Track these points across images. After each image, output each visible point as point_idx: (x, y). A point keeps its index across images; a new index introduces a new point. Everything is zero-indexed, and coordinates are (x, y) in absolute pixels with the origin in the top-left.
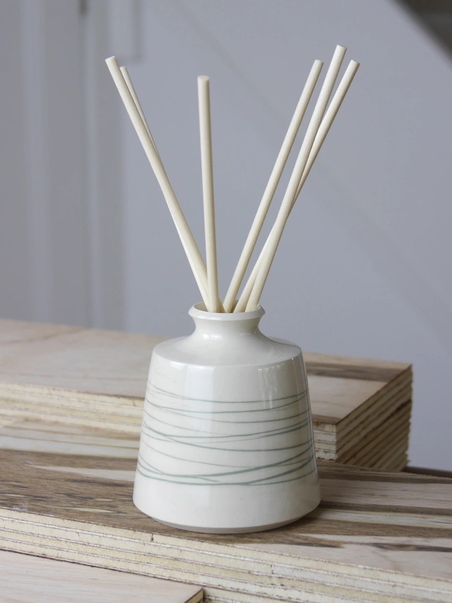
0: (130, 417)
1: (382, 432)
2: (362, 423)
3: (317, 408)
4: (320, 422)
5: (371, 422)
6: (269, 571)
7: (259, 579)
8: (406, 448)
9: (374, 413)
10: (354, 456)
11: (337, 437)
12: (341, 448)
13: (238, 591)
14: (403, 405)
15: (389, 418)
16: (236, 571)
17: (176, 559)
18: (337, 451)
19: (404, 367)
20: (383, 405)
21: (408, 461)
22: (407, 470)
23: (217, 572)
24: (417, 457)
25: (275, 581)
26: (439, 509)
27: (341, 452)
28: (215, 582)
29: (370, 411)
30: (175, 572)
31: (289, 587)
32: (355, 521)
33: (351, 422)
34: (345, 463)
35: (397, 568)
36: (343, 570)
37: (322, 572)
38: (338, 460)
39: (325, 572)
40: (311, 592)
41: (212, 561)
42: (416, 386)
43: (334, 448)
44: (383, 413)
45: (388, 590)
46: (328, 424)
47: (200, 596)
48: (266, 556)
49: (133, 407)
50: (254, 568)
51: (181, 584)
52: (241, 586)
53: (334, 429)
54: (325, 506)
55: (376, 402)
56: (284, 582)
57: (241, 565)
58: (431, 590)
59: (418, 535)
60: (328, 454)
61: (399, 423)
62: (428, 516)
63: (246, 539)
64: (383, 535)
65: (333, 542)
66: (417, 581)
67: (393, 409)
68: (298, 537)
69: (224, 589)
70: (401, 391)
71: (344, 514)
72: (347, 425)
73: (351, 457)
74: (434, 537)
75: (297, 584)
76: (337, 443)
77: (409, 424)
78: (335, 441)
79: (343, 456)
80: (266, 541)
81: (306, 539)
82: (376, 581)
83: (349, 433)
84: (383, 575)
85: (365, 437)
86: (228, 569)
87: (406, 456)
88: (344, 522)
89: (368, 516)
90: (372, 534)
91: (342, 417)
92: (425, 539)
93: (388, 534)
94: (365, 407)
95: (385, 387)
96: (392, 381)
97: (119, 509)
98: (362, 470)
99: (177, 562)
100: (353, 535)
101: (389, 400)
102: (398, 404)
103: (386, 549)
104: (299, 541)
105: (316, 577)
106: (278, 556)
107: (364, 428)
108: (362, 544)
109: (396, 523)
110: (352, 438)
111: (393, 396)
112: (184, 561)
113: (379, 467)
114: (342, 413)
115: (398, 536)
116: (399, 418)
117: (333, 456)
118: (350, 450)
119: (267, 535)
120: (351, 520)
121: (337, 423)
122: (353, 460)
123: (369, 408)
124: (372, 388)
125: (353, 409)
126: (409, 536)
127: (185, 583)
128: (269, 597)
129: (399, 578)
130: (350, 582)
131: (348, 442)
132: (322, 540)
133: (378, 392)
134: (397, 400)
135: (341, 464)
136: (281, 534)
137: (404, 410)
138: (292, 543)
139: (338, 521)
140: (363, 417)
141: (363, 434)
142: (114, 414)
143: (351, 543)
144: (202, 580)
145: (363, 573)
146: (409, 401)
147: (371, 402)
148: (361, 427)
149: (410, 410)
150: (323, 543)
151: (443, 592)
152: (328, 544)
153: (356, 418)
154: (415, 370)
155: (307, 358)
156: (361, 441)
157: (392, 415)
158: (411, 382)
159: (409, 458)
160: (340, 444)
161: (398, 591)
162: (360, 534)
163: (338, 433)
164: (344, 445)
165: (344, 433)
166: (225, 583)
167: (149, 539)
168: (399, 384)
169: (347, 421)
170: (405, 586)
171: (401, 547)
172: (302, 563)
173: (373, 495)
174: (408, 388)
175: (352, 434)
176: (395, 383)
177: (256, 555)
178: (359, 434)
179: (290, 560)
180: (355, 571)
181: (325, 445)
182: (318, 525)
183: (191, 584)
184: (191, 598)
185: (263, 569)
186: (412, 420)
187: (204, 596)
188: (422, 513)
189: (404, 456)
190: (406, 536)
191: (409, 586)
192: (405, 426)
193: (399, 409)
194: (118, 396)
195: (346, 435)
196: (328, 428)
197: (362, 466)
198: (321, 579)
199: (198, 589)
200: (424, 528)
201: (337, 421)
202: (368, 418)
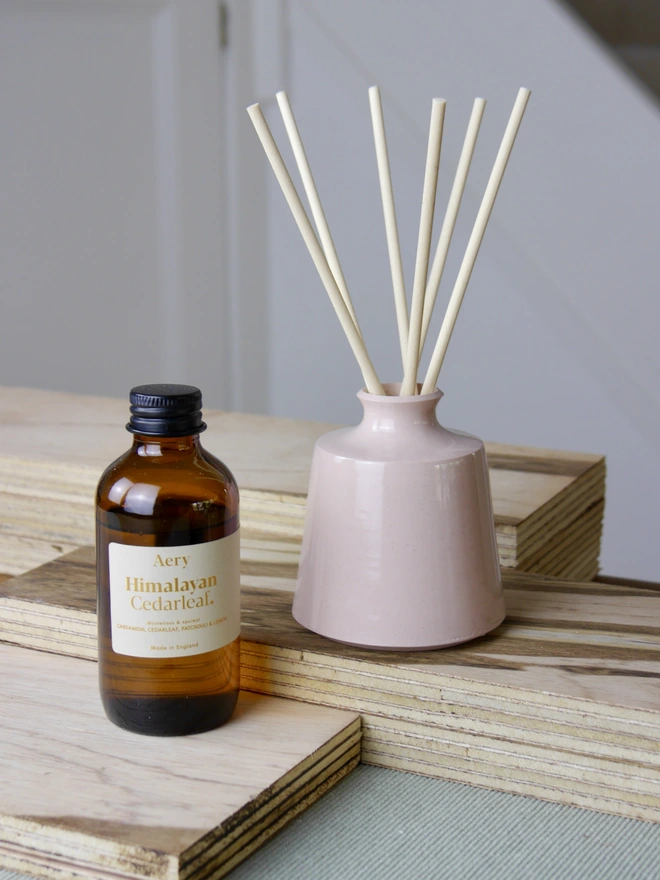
0: (277, 515)
1: (570, 535)
2: (546, 524)
3: (499, 508)
4: (501, 522)
5: (558, 523)
6: (438, 696)
7: (427, 706)
8: (598, 554)
9: (561, 513)
10: (537, 562)
11: (517, 541)
12: (522, 554)
13: (401, 719)
14: (595, 504)
15: (577, 519)
16: (400, 696)
17: (329, 681)
18: (518, 557)
19: (597, 460)
20: (572, 503)
21: (599, 570)
22: (598, 579)
23: (376, 697)
24: (610, 563)
25: (445, 708)
26: (637, 627)
27: (522, 559)
28: (375, 708)
29: (556, 511)
30: (328, 696)
31: (461, 716)
32: (539, 639)
33: (534, 523)
34: (527, 570)
35: (589, 695)
36: (524, 696)
37: (500, 698)
38: (518, 568)
39: (504, 699)
40: (487, 721)
41: (371, 683)
42: (609, 481)
43: (513, 553)
44: (571, 513)
45: (578, 720)
46: (507, 525)
47: (357, 725)
48: (435, 680)
49: (280, 503)
50: (421, 692)
51: (335, 710)
52: (405, 714)
53: (514, 531)
54: (510, 622)
55: (563, 500)
56: (455, 709)
57: (405, 689)
58: (628, 722)
59: (612, 657)
60: (507, 561)
61: (590, 524)
62: (625, 635)
63: (411, 658)
64: (571, 657)
65: (513, 663)
66: (612, 711)
67: (583, 508)
68: (471, 658)
69: (385, 717)
70: (592, 487)
71: (525, 631)
72: (529, 528)
73: (533, 565)
74: (632, 659)
75: (470, 711)
76: (518, 547)
77: (601, 526)
78: (515, 545)
79: (525, 562)
80: (435, 662)
81: (481, 659)
82: (563, 710)
83: (532, 536)
84: (571, 704)
85: (551, 540)
86: (390, 694)
87: (597, 563)
88: (526, 640)
89: (553, 633)
90: (559, 655)
91: (524, 517)
92: (621, 662)
93: (577, 655)
94: (550, 506)
95: (574, 483)
96: (582, 476)
97: (263, 622)
98: (546, 579)
99: (330, 685)
100: (536, 655)
101: (579, 498)
102: (588, 503)
103: (575, 672)
104: (473, 661)
105: (492, 704)
106: (448, 680)
107: (549, 530)
108: (547, 666)
109: (586, 642)
110: (535, 542)
111: (584, 493)
112: (339, 683)
113: (567, 576)
114: (523, 512)
115: (589, 657)
116: (590, 519)
117: (513, 563)
118: (532, 555)
119: (435, 655)
120: (535, 638)
121: (518, 524)
122: (536, 568)
123: (554, 507)
124: (558, 483)
125: (536, 508)
126: (602, 658)
127: (340, 709)
128: (437, 727)
129: (591, 707)
130: (533, 711)
131: (530, 546)
132: (500, 661)
133: (566, 489)
134: (588, 498)
135: (522, 572)
136: (452, 654)
137: (594, 510)
138: (465, 664)
139: (519, 639)
140: (548, 517)
141: (548, 536)
142: (258, 512)
143: (533, 665)
144: (360, 706)
145: (547, 700)
146: (602, 500)
147: (558, 500)
148: (546, 529)
149: (602, 509)
150: (502, 664)
151: (643, 724)
152: (507, 665)
153: (540, 519)
154: (609, 464)
155: (489, 449)
156: (545, 545)
157: (582, 515)
158: (604, 477)
159: (600, 566)
160: (521, 549)
161: (590, 721)
162: (545, 654)
163: (519, 536)
164: (525, 550)
165: (526, 535)
166: (385, 710)
167: (299, 657)
168: (589, 480)
169: (529, 522)
170: (597, 716)
171: (593, 670)
172: (477, 687)
173: (559, 609)
174: (600, 484)
175: (536, 537)
176: (585, 478)
177: (422, 677)
178: (543, 537)
179: (462, 684)
180: (539, 698)
181: (506, 548)
182: (497, 644)
183: (347, 710)
184: (347, 727)
185: (431, 694)
186: (604, 522)
187: (362, 723)
188: (617, 631)
189: (595, 564)
190: (598, 658)
191: (602, 717)
192: (596, 529)
193: (589, 509)
194: (262, 491)
195: (529, 538)
196: (507, 530)
197: (547, 574)
198: (498, 707)
199: (354, 716)
200: (620, 649)
201: (518, 522)
202: (553, 518)
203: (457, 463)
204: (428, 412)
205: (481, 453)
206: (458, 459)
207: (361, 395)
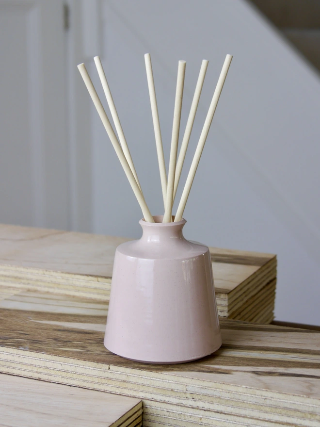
0: (96, 289)
2: (244, 293)
3: (218, 284)
4: (219, 292)
5: (250, 292)
6: (185, 389)
7: (178, 395)
8: (273, 309)
9: (252, 286)
10: (239, 314)
11: (228, 302)
12: (231, 309)
13: (164, 402)
14: (271, 281)
15: (261, 289)
16: (164, 389)
17: (124, 381)
18: (229, 311)
19: (271, 257)
20: (259, 280)
21: (274, 317)
22: (274, 323)
23: (151, 390)
24: (280, 314)
25: (188, 395)
26: (294, 349)
27: (231, 311)
28: (149, 396)
30: (124, 390)
31: (197, 400)
32: (240, 356)
33: (237, 292)
34: (234, 319)
35: (268, 388)
36: (232, 388)
37: (219, 390)
38: (229, 317)
39: (221, 390)
40: (212, 403)
41: (148, 383)
43: (226, 309)
45: (262, 401)
46: (222, 293)
47: (140, 405)
48: (182, 380)
49: (97, 282)
50: (175, 387)
51: (128, 397)
52: (167, 399)
53: (226, 297)
55: (253, 279)
56: (194, 396)
57: (166, 385)
58: (289, 402)
59: (281, 366)
60: (223, 313)
61: (268, 293)
62: (287, 353)
63: (169, 368)
64: (258, 366)
65: (226, 370)
66: (280, 396)
67: (265, 283)
68: (203, 367)
69: (155, 401)
70: (269, 272)
71: (233, 352)
72: (235, 294)
73: (237, 315)
74: (291, 367)
75: (202, 397)
76: (229, 306)
77: (275, 293)
78: (227, 304)
79: (233, 314)
80: (182, 370)
81: (209, 368)
82: (254, 396)
83: (236, 299)
84: (258, 392)
85: (247, 301)
86: (158, 388)
87: (273, 314)
88: (233, 357)
89: (248, 353)
90: (251, 365)
91: (232, 289)
92: (285, 368)
93: (261, 365)
94: (246, 282)
95: (259, 269)
96: (264, 265)
97: (88, 349)
98: (244, 323)
99: (125, 383)
100: (238, 366)
101: (262, 278)
102: (268, 281)
103: (260, 375)
104: (204, 369)
105: (215, 393)
106: (190, 380)
107: (246, 296)
108: (245, 371)
109: (266, 358)
110: (238, 302)
111: (265, 275)
112: (130, 382)
113: (255, 322)
114: (231, 286)
115: (267, 366)
116: (269, 289)
117: (226, 314)
118: (237, 310)
119: (182, 366)
120: (238, 356)
121: (228, 293)
122: (239, 317)
123: (249, 283)
124: (250, 270)
125: (239, 284)
126: (275, 367)
127: (131, 397)
128: (184, 406)
129: (269, 394)
130: (237, 396)
131: (236, 305)
132: (219, 369)
133: (255, 273)
134: (267, 278)
135: (231, 320)
136: (193, 366)
137: (271, 285)
138: (199, 371)
139: (229, 357)
140: (245, 289)
141: (246, 299)
142: (85, 287)
143: (237, 371)
144: (141, 395)
145: (245, 391)
146: (275, 279)
147: (250, 279)
148: (244, 295)
149: (275, 284)
150: (220, 371)
151: (297, 403)
152: (223, 372)
153: (241, 289)
154: (278, 258)
155: (212, 251)
156: (244, 304)
157: (264, 287)
158: (276, 266)
159: (275, 315)
161: (268, 402)
162: (244, 365)
163: (229, 299)
164: (233, 307)
165: (233, 299)
166: (156, 397)
167: (107, 368)
168: (268, 268)
169: (235, 292)
170: (272, 399)
171: (270, 374)
172: (206, 384)
173: (252, 340)
174: (274, 270)
175: (238, 300)
176: (266, 267)
177: (176, 378)
178: (242, 300)
179: (198, 382)
180: (240, 389)
181: (222, 306)
182: (217, 360)
183: (134, 397)
184: (134, 407)
185: (180, 388)
186: (276, 291)
187: (143, 405)
188: (283, 351)
189: (271, 314)
190: (273, 366)
191: (275, 399)
192: (272, 294)
193: (268, 284)
194: (87, 275)
195: (235, 301)
196: (222, 296)
197: (244, 320)
198: (218, 395)
199: (139, 400)
200: (285, 361)
201: (228, 292)
202: (248, 289)
203: (194, 259)
204: (178, 232)
205: (207, 253)
206: (195, 257)
207: (141, 222)
